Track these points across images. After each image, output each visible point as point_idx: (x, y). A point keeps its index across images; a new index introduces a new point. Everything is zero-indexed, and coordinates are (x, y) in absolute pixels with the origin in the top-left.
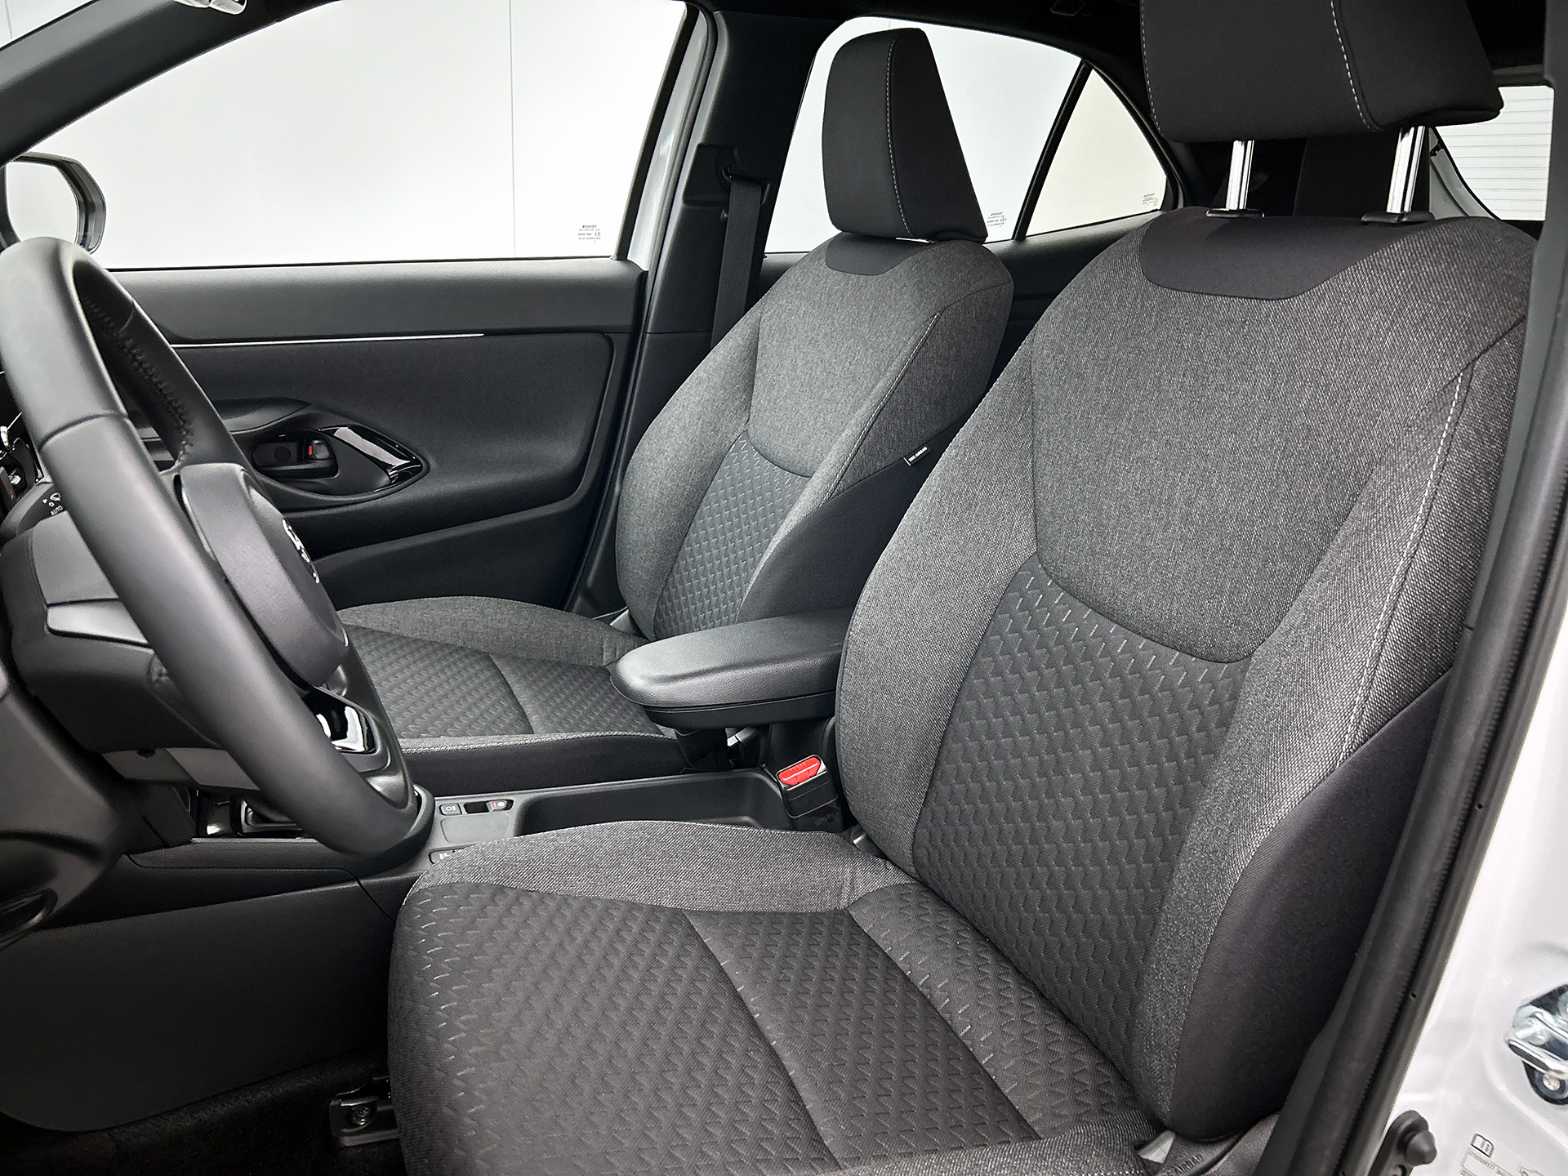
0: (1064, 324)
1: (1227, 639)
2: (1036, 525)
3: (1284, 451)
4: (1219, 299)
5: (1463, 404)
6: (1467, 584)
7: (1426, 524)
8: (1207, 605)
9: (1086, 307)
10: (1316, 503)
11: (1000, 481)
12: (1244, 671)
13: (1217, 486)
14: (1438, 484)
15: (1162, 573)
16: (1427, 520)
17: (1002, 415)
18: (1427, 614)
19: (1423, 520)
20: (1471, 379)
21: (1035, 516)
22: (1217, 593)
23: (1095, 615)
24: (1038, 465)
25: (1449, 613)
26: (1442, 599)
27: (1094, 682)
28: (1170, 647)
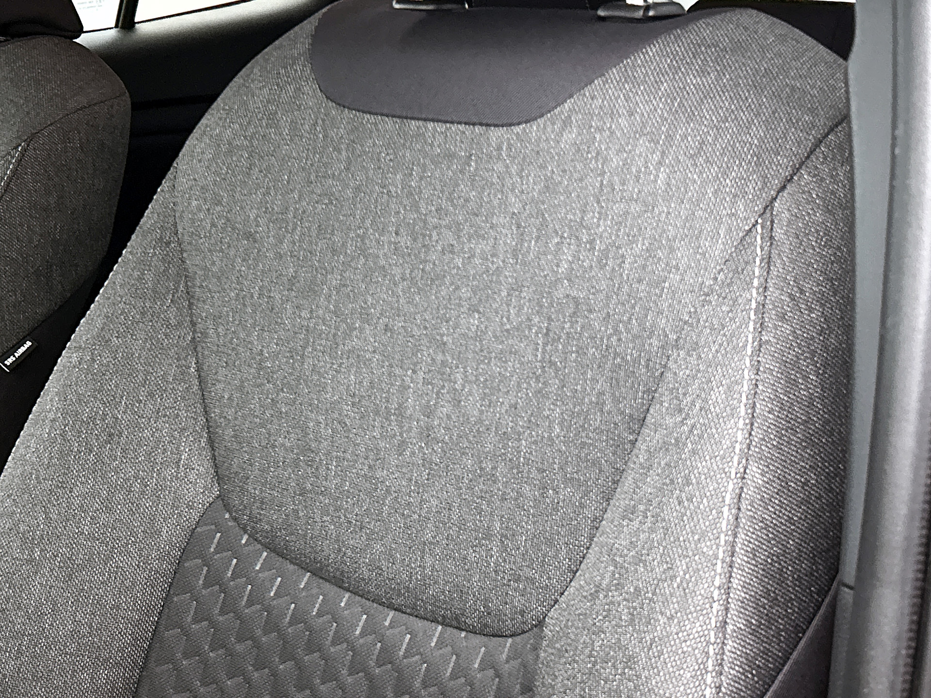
0: (217, 163)
1: (506, 603)
2: (214, 455)
3: (547, 334)
4: (430, 125)
5: (768, 261)
6: (813, 505)
7: (752, 429)
8: (472, 556)
9: (245, 137)
10: (600, 405)
11: (151, 395)
12: (535, 648)
13: (464, 386)
14: (757, 374)
15: (403, 515)
16: (752, 424)
17: (143, 297)
18: (773, 555)
19: (747, 424)
20: (772, 226)
21: (211, 442)
22: (483, 539)
23: (316, 581)
24: (205, 368)
25: (799, 549)
26: (787, 532)
27: (329, 685)
28: (428, 620)
